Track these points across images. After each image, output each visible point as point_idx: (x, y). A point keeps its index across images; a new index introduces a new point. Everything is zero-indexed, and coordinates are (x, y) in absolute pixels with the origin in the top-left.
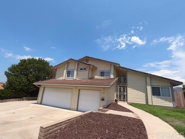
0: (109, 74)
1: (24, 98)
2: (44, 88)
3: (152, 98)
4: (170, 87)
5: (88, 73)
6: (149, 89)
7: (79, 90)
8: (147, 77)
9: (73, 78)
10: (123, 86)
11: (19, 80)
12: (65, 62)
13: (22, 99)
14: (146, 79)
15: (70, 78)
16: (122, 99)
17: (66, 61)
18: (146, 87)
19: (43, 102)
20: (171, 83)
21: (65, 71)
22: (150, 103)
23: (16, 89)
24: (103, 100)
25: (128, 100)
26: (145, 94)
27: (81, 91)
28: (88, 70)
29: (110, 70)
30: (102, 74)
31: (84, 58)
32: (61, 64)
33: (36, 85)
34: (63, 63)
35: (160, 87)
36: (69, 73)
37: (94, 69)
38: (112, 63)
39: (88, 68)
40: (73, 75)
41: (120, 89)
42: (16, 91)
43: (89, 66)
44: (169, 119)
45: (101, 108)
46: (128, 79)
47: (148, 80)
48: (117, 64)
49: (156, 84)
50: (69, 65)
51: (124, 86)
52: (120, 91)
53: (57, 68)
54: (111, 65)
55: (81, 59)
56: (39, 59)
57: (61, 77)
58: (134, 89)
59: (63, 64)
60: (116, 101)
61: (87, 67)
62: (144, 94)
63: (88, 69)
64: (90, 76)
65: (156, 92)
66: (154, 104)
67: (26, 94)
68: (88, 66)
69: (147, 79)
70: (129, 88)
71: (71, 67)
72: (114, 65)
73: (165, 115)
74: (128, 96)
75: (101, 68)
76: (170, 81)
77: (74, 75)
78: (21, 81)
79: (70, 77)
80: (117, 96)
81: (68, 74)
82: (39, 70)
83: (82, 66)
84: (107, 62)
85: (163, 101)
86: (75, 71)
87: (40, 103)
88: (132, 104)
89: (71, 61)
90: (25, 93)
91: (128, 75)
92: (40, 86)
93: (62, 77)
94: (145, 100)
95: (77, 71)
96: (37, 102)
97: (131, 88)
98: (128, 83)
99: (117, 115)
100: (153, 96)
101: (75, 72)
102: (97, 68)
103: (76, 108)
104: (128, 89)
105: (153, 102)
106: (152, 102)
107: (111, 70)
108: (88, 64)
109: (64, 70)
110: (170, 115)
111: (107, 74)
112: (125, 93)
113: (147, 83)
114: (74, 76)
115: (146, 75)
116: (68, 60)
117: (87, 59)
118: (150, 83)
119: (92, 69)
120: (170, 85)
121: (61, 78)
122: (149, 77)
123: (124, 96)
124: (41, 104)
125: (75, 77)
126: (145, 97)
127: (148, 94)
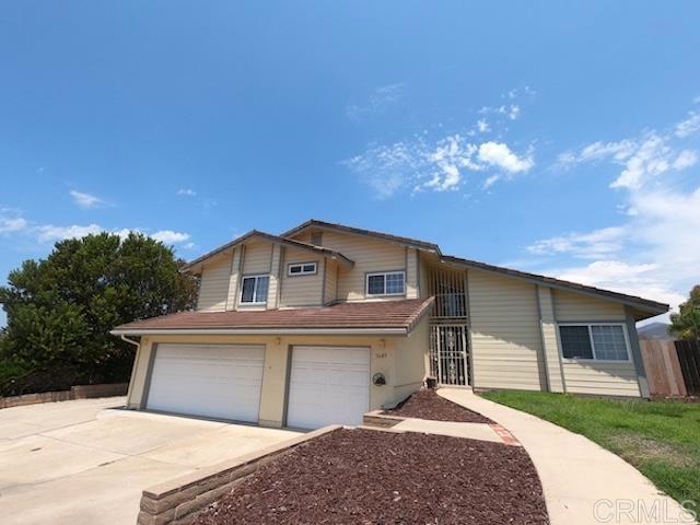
0: (401, 283)
1: (76, 388)
2: (155, 346)
3: (561, 368)
4: (624, 325)
5: (321, 283)
6: (550, 333)
7: (291, 347)
8: (540, 291)
9: (266, 306)
10: (455, 325)
11: (56, 322)
12: (231, 245)
13: (68, 393)
14: (538, 299)
15: (254, 306)
16: (453, 378)
17: (237, 242)
18: (540, 327)
19: (151, 402)
20: (628, 309)
21: (234, 279)
22: (556, 387)
23: (45, 355)
24: (380, 381)
25: (475, 378)
26: (534, 353)
27: (298, 354)
28: (321, 274)
29: (405, 270)
30: (375, 284)
31: (304, 226)
32: (217, 252)
33: (123, 338)
34: (224, 249)
35: (589, 325)
36: (249, 288)
37: (342, 268)
38: (408, 241)
39: (322, 265)
40: (266, 293)
41: (444, 338)
42: (46, 362)
43: (325, 259)
44: (625, 440)
45: (375, 413)
46: (471, 299)
47: (546, 300)
48: (428, 246)
49: (576, 314)
50: (247, 255)
51: (458, 325)
52: (444, 346)
53: (203, 269)
54: (406, 249)
55: (294, 231)
56: (131, 236)
57: (220, 301)
58: (497, 338)
59: (225, 251)
60: (431, 383)
61: (317, 262)
62: (532, 355)
63: (321, 269)
64: (330, 296)
65: (576, 344)
66: (569, 390)
67: (83, 374)
68: (321, 257)
69: (541, 296)
70: (475, 333)
71: (257, 263)
72: (418, 251)
73: (610, 425)
74: (475, 362)
75: (370, 261)
76: (623, 302)
77: (270, 291)
78: (62, 325)
79: (254, 302)
80: (434, 364)
81: (246, 292)
82: (134, 279)
83: (296, 257)
84: (391, 238)
85: (604, 377)
86: (272, 277)
87: (138, 407)
88: (489, 394)
89: (253, 240)
90: (80, 371)
91: (470, 285)
92: (138, 338)
93: (224, 304)
94: (537, 375)
95: (280, 276)
96: (129, 404)
97: (482, 333)
98: (471, 314)
99: (433, 437)
100: (564, 360)
101: (271, 282)
102: (357, 265)
103: (279, 418)
104: (473, 336)
105: (567, 383)
106: (563, 381)
107: (409, 270)
108: (321, 248)
109: (231, 274)
110: (626, 427)
111: (395, 283)
112: (464, 353)
113: (543, 312)
114: (270, 296)
115: (538, 282)
116: (244, 238)
117: (316, 229)
118: (551, 312)
119: (338, 268)
120: (624, 318)
121: (219, 307)
122: (549, 291)
123: (460, 363)
124: (143, 408)
125: (274, 301)
126: (536, 364)
127: (548, 354)
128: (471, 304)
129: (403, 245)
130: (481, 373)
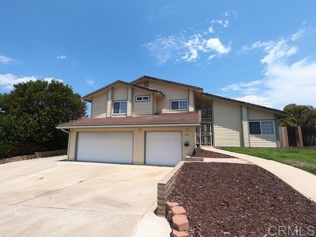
0: (186, 105)
1: (37, 153)
2: (77, 133)
3: (249, 138)
4: (273, 121)
5: (152, 105)
6: (246, 125)
8: (243, 108)
9: (126, 115)
10: (207, 122)
11: (23, 123)
12: (107, 87)
13: (33, 155)
14: (241, 111)
15: (120, 115)
16: (206, 143)
17: (110, 86)
18: (242, 122)
19: (79, 158)
20: (276, 115)
21: (109, 103)
22: (246, 145)
23: (21, 139)
24: (187, 145)
25: (215, 143)
26: (239, 133)
27: (148, 135)
28: (152, 100)
29: (188, 99)
30: (175, 105)
31: (141, 79)
32: (100, 90)
33: (63, 130)
34: (103, 89)
35: (261, 121)
36: (116, 107)
37: (159, 98)
38: (190, 87)
39: (152, 96)
40: (126, 109)
41: (203, 128)
42: (21, 142)
43: (153, 94)
45: (188, 157)
46: (214, 111)
47: (245, 111)
48: (199, 89)
49: (256, 117)
50: (114, 92)
51: (209, 122)
52: (202, 131)
53: (92, 98)
54: (189, 90)
55: (136, 81)
56: (53, 81)
57: (103, 113)
58: (224, 127)
59: (104, 90)
60: (198, 145)
61: (150, 95)
62: (238, 134)
64: (155, 111)
65: (255, 129)
66: (251, 146)
67: (39, 147)
68: (151, 93)
69: (243, 110)
70: (215, 125)
71: (120, 95)
72: (194, 91)
73: (280, 157)
74: (215, 137)
75: (171, 95)
76: (273, 112)
77: (128, 108)
78: (27, 125)
79: (120, 113)
80: (198, 138)
81: (115, 109)
82: (57, 102)
83: (139, 93)
84: (183, 85)
85: (264, 141)
86: (128, 102)
87: (73, 160)
88: (217, 148)
89: (118, 85)
90: (37, 145)
91: (214, 105)
92: (68, 130)
93: (105, 114)
94: (239, 141)
95: (132, 102)
96: (68, 159)
97: (218, 125)
98: (214, 118)
100: (250, 135)
101: (128, 104)
102: (166, 97)
103: (142, 161)
104: (214, 126)
105: (251, 144)
106: (250, 143)
107: (190, 99)
108: (153, 89)
109: (108, 100)
111: (183, 105)
112: (211, 133)
113: (243, 117)
114: (128, 111)
115: (242, 104)
116: (113, 84)
117: (145, 82)
118: (246, 117)
119: (157, 98)
120: (274, 118)
121: (103, 116)
122: (246, 108)
123: (209, 137)
124: (76, 160)
125: (130, 112)
126: (239, 137)
127: (244, 133)
128: (214, 113)
129: (187, 88)
130: (217, 141)
